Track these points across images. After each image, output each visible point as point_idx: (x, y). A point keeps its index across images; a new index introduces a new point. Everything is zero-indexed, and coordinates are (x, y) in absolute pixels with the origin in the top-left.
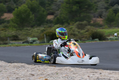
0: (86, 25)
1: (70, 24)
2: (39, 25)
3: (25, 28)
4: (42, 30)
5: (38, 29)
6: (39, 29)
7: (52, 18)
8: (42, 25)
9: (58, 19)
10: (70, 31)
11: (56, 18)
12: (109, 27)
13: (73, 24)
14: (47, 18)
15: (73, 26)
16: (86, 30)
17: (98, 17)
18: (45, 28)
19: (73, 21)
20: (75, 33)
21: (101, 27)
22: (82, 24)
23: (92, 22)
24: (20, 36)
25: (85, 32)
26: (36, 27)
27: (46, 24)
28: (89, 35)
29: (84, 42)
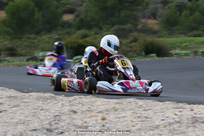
0: (130, 31)
2: (49, 31)
3: (27, 36)
5: (49, 38)
6: (51, 37)
7: (71, 19)
8: (54, 31)
9: (82, 21)
11: (78, 19)
12: (169, 35)
13: (108, 29)
14: (63, 19)
16: (131, 38)
17: (149, 18)
18: (59, 35)
19: (108, 24)
21: (156, 35)
22: (123, 30)
23: (140, 27)
24: (18, 49)
26: (45, 34)
27: (62, 28)
28: (140, 47)
29: (133, 59)
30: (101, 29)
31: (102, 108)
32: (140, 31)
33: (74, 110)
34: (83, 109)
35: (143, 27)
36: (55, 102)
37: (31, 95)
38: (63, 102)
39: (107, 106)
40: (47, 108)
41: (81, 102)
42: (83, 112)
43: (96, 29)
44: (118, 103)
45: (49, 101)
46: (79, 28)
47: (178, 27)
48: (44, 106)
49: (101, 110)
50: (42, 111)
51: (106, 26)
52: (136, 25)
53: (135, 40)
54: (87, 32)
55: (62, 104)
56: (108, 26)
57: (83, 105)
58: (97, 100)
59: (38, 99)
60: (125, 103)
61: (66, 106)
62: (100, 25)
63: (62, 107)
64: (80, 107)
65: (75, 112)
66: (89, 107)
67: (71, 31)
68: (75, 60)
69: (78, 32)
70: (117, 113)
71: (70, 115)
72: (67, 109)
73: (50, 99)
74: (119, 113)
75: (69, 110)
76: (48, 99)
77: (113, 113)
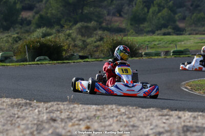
0: (95, 29)
1: (64, 27)
4: (14, 37)
5: (7, 36)
7: (29, 16)
9: (41, 17)
10: (67, 39)
11: (37, 16)
12: (136, 33)
13: (70, 27)
14: (21, 16)
15: (71, 31)
17: (114, 15)
18: (18, 33)
19: (70, 21)
20: (76, 43)
22: (87, 27)
25: (95, 42)
26: (2, 32)
27: (20, 26)
28: (108, 47)
29: (100, 60)
30: (62, 27)
31: (82, 115)
32: (104, 29)
33: (54, 118)
34: (63, 117)
35: (107, 24)
36: (31, 109)
37: (4, 102)
38: (40, 109)
39: (87, 113)
40: (24, 114)
41: (59, 109)
42: (62, 120)
43: (57, 27)
44: (99, 110)
45: (24, 108)
46: (39, 26)
47: (146, 24)
48: (20, 114)
49: (81, 118)
50: (18, 119)
51: (69, 23)
52: (101, 23)
53: (101, 39)
54: (48, 30)
55: (39, 111)
56: (71, 24)
57: (61, 112)
58: (76, 107)
59: (12, 106)
60: (107, 110)
61: (43, 113)
62: (62, 22)
63: (39, 114)
64: (59, 115)
65: (54, 120)
66: (69, 115)
67: (30, 29)
68: (37, 61)
69: (38, 30)
70: (99, 121)
71: (50, 123)
72: (45, 117)
73: (25, 106)
74: (101, 121)
75: (47, 118)
76: (23, 106)
77: (94, 121)
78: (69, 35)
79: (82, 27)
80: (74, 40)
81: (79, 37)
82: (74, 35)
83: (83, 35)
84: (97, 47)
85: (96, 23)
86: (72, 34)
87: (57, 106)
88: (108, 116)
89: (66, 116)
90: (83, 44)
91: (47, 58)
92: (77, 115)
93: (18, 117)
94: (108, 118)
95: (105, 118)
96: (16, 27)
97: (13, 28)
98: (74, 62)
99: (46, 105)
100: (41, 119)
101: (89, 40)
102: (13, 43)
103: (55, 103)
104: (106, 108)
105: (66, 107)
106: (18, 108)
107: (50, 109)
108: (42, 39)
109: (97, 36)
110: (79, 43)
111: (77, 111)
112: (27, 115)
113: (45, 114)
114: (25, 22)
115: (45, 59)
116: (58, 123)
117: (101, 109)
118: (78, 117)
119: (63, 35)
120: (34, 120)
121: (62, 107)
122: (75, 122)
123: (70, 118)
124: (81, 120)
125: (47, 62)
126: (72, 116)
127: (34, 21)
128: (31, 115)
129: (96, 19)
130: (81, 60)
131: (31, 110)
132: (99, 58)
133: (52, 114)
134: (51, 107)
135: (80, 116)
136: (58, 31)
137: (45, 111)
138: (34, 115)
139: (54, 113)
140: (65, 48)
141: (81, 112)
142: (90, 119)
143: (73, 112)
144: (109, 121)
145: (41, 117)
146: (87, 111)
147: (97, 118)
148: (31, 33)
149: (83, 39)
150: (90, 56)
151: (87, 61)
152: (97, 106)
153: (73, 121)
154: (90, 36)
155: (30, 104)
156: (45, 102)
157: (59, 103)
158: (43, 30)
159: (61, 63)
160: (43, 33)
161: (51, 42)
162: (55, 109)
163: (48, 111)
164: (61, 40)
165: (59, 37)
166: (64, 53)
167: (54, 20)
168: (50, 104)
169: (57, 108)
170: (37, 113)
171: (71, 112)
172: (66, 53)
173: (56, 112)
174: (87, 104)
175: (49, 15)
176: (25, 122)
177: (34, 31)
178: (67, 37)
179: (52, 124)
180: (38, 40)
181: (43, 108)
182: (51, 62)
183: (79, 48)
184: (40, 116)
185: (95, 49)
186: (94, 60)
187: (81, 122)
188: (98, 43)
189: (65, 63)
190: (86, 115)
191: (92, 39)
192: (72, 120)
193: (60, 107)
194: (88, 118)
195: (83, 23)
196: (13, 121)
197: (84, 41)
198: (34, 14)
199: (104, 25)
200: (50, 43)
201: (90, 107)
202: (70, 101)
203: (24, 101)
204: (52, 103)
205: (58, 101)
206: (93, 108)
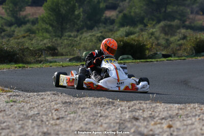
0: (178, 28)
1: (147, 25)
2: (90, 28)
3: (67, 34)
4: (98, 36)
5: (91, 36)
6: (94, 35)
7: (113, 15)
8: (96, 28)
9: (125, 16)
10: (150, 38)
11: (121, 15)
13: (154, 26)
14: (104, 15)
15: (154, 30)
16: (181, 36)
17: (197, 13)
18: (101, 32)
19: (153, 20)
20: (159, 41)
22: (170, 26)
25: (178, 41)
26: (86, 31)
27: (104, 25)
28: (191, 45)
29: (183, 58)
30: (146, 25)
31: (165, 114)
32: (187, 27)
33: (136, 117)
34: (145, 116)
35: (190, 23)
36: (113, 107)
37: (87, 101)
38: (123, 108)
40: (106, 113)
41: (141, 108)
42: (144, 119)
43: (140, 26)
44: (181, 109)
45: (107, 107)
46: (122, 25)
48: (102, 112)
49: (163, 117)
50: (101, 118)
51: (151, 22)
52: (184, 21)
53: (184, 38)
54: (132, 29)
55: (121, 110)
56: (154, 23)
57: (144, 111)
58: (158, 106)
59: (95, 105)
60: (189, 108)
61: (126, 112)
62: (145, 21)
63: (122, 113)
64: (141, 114)
65: (137, 119)
66: (151, 114)
67: (113, 28)
68: (121, 60)
69: (122, 29)
70: (181, 120)
71: (132, 122)
72: (127, 116)
73: (108, 105)
74: (183, 120)
75: (130, 116)
76: (105, 104)
77: (177, 119)
78: (152, 34)
79: (166, 26)
80: (157, 39)
81: (163, 35)
82: (157, 34)
83: (166, 34)
84: (181, 45)
85: (179, 22)
86: (155, 33)
87: (140, 104)
88: (190, 115)
89: (149, 115)
90: (167, 42)
91: (130, 56)
92: (159, 114)
93: (101, 116)
94: (190, 116)
95: (188, 117)
96: (100, 27)
97: (97, 27)
98: (157, 61)
99: (129, 103)
100: (123, 118)
101: (172, 39)
102: (97, 42)
103: (138, 102)
104: (189, 107)
105: (148, 106)
106: (101, 107)
107: (133, 108)
108: (125, 38)
109: (180, 34)
110: (163, 42)
111: (159, 110)
112: (110, 114)
113: (127, 113)
114: (108, 21)
115: (128, 58)
116: (141, 122)
117: (183, 107)
118: (160, 115)
119: (146, 33)
120: (117, 119)
121: (145, 105)
122: (157, 121)
123: (152, 117)
124: (163, 119)
125: (130, 61)
126: (155, 115)
127: (117, 20)
128: (114, 114)
129: (179, 17)
130: (164, 59)
131: (114, 109)
132: (182, 57)
133: (134, 113)
134: (133, 105)
135: (163, 115)
136: (142, 30)
137: (127, 110)
138: (116, 113)
139: (136, 112)
140: (148, 46)
141: (164, 111)
142: (173, 118)
143: (155, 110)
144: (191, 119)
145: (124, 116)
146: (170, 110)
147: (179, 117)
148: (114, 32)
149: (166, 37)
150: (173, 55)
151: (170, 60)
152: (179, 105)
153: (155, 120)
154: (173, 35)
155: (113, 103)
156: (128, 101)
157: (141, 102)
158: (127, 29)
159: (144, 62)
160: (126, 32)
161: (134, 40)
162: (137, 108)
163: (130, 110)
164: (145, 39)
165: (142, 35)
166: (147, 52)
167: (138, 19)
168: (132, 103)
169: (140, 107)
170: (120, 112)
171: (153, 111)
172: (149, 52)
173: (138, 111)
174: (169, 103)
175: (132, 14)
176: (107, 120)
177: (117, 30)
178: (150, 36)
179: (135, 122)
180: (121, 39)
181: (126, 107)
182: (134, 61)
183: (162, 47)
184: (122, 115)
185: (178, 48)
186: (177, 58)
187: (163, 121)
188: (181, 42)
189: (148, 62)
190: (168, 113)
191: (176, 38)
192: (154, 118)
193: (142, 106)
194: (170, 117)
195: (166, 21)
196: (96, 120)
197: (167, 40)
198: (118, 13)
199: (187, 23)
200: (133, 42)
201: (172, 106)
202: (152, 100)
203: (107, 100)
204: (135, 102)
205: (141, 100)
206: (176, 107)
